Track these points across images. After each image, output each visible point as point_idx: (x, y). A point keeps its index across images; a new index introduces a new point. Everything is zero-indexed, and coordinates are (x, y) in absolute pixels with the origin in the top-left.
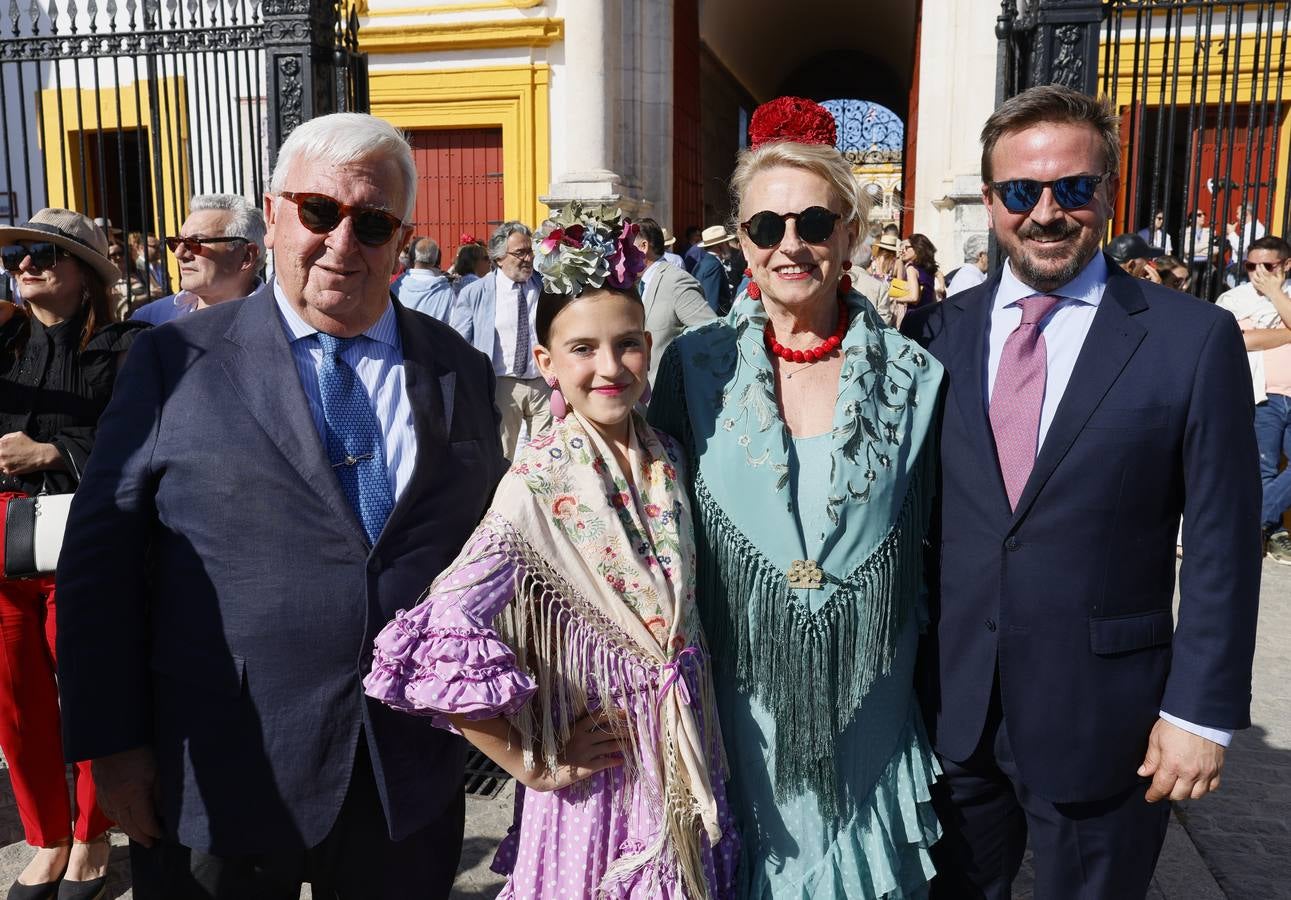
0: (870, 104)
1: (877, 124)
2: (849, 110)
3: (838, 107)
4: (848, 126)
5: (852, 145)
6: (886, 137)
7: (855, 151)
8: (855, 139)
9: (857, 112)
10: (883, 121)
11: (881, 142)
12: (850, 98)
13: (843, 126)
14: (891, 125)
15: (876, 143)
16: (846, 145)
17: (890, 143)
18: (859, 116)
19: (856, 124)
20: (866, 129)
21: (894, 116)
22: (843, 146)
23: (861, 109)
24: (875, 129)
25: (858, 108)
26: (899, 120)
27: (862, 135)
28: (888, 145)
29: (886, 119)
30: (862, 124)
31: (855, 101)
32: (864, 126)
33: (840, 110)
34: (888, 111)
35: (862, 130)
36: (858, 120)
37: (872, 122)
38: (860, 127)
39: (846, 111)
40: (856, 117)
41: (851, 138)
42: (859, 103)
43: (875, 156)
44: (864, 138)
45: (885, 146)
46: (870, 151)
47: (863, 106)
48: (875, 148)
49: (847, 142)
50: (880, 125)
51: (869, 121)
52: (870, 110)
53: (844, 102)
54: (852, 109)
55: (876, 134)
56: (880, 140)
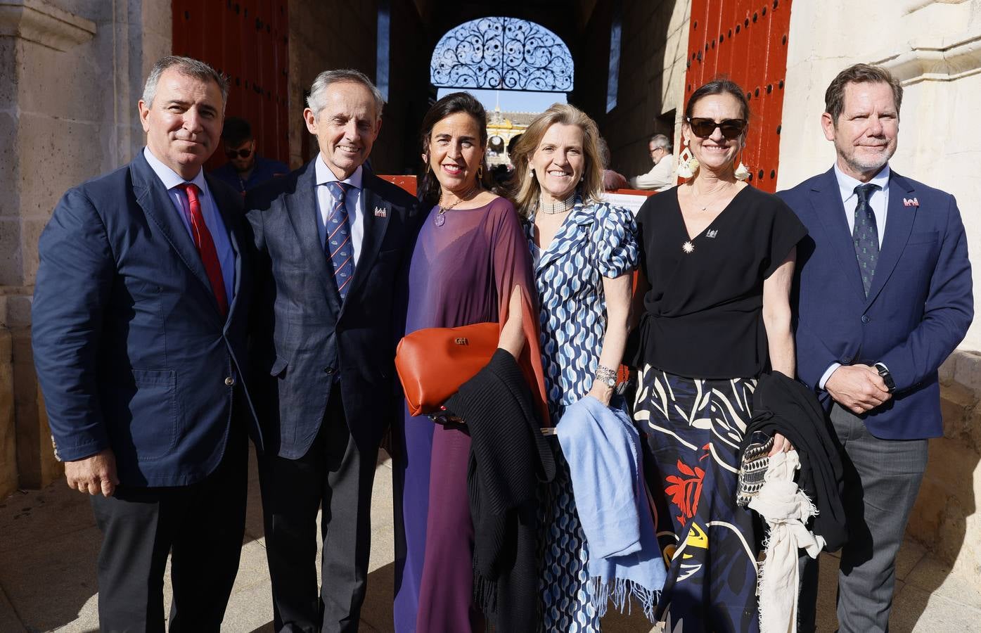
0: (533, 24)
1: (541, 47)
2: (510, 29)
3: (498, 25)
4: (508, 48)
5: (513, 69)
6: (550, 62)
7: (516, 76)
8: (516, 63)
9: (519, 32)
10: (548, 44)
11: (545, 68)
12: (511, 16)
13: (503, 47)
14: (555, 50)
15: (538, 69)
16: (506, 68)
17: (554, 69)
18: (521, 37)
19: (517, 46)
20: (529, 51)
21: (559, 41)
22: (503, 69)
23: (523, 30)
24: (539, 53)
25: (520, 28)
26: (564, 45)
27: (524, 59)
28: (552, 72)
29: (549, 43)
30: (524, 46)
31: (517, 20)
32: (527, 48)
33: (500, 28)
34: (552, 34)
35: (524, 53)
36: (519, 41)
37: (535, 45)
38: (522, 50)
39: (507, 30)
40: (518, 38)
41: (512, 61)
42: (521, 22)
43: (538, 83)
44: (526, 62)
45: (549, 72)
46: (532, 77)
47: (526, 26)
48: (538, 74)
49: (508, 65)
50: (543, 49)
51: (532, 43)
52: (533, 32)
53: (505, 21)
54: (513, 29)
55: (539, 59)
56: (544, 65)
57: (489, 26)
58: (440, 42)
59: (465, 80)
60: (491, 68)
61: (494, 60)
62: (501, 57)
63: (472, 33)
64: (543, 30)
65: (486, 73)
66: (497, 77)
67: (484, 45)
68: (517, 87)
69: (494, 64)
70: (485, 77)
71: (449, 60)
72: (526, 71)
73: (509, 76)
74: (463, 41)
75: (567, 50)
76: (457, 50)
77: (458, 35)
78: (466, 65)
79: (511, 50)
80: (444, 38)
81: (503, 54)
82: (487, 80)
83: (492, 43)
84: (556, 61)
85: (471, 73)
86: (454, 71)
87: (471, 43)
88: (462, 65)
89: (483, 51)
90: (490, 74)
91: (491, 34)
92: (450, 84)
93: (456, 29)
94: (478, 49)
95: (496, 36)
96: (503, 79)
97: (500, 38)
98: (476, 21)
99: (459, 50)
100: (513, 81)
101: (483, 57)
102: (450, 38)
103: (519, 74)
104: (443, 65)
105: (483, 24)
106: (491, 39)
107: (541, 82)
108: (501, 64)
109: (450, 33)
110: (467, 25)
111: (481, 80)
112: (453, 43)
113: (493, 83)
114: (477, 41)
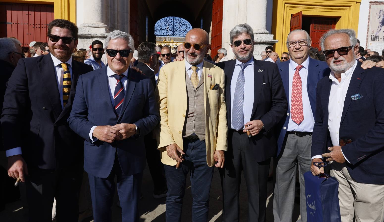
0: (181, 18)
1: (184, 24)
2: (175, 20)
3: (172, 19)
5: (176, 30)
6: (186, 29)
7: (177, 32)
8: (177, 29)
10: (186, 24)
11: (185, 30)
13: (173, 24)
14: (188, 25)
15: (183, 30)
16: (174, 30)
18: (178, 22)
19: (177, 24)
20: (180, 26)
21: (188, 23)
22: (173, 30)
24: (183, 26)
25: (178, 19)
26: (190, 24)
27: (179, 28)
28: (187, 31)
29: (186, 23)
30: (179, 24)
31: (177, 17)
33: (173, 20)
34: (187, 21)
35: (179, 26)
36: (178, 23)
37: (182, 24)
38: (179, 25)
39: (174, 20)
40: (177, 22)
41: (176, 28)
42: (178, 18)
43: (183, 34)
44: (180, 28)
45: (186, 31)
46: (181, 32)
47: (179, 19)
48: (183, 32)
49: (175, 29)
50: (184, 25)
51: (181, 24)
52: (182, 20)
53: (174, 18)
54: (176, 20)
55: (183, 28)
56: (185, 29)
57: (170, 19)
58: (156, 23)
59: (163, 33)
60: (170, 30)
61: (171, 28)
62: (173, 27)
63: (165, 21)
64: (184, 20)
65: (169, 31)
66: (172, 32)
67: (168, 24)
68: (178, 35)
69: (171, 29)
70: (169, 32)
71: (159, 28)
72: (180, 31)
73: (175, 32)
74: (162, 23)
75: (191, 25)
76: (161, 25)
77: (161, 21)
78: (164, 29)
79: (176, 25)
80: (157, 22)
81: (174, 26)
82: (169, 33)
83: (170, 24)
84: (188, 28)
85: (165, 32)
86: (160, 31)
87: (165, 24)
88: (162, 29)
89: (168, 25)
90: (170, 32)
91: (170, 21)
92: (159, 34)
93: (161, 20)
94: (167, 25)
95: (171, 22)
96: (174, 33)
97: (173, 22)
98: (166, 18)
99: (162, 25)
100: (176, 34)
101: (168, 27)
102: (159, 22)
103: (178, 32)
104: (157, 30)
105: (168, 18)
106: (170, 22)
107: (184, 34)
108: (173, 29)
109: (159, 21)
110: (163, 19)
111: (168, 33)
112: (160, 24)
113: (171, 34)
114: (166, 23)
